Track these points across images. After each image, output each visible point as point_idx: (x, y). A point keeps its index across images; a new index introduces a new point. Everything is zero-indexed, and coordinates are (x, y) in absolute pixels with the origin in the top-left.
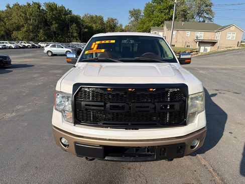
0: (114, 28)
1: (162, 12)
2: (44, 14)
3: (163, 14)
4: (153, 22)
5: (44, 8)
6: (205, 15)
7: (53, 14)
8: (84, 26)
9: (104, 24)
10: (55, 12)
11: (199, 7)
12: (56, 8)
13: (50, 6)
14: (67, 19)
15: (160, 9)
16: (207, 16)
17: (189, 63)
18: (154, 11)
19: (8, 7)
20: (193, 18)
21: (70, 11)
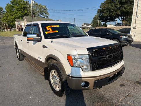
1: (19, 10)
3: (20, 12)
4: (14, 16)
6: (44, 14)
11: (41, 10)
15: (17, 9)
16: (45, 15)
18: (13, 9)
20: (38, 15)
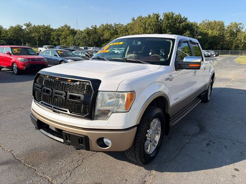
0: (236, 34)
2: (161, 23)
5: (162, 18)
7: (168, 23)
8: (199, 33)
9: (224, 30)
10: (170, 21)
12: (172, 17)
13: (167, 15)
14: (181, 27)
17: (198, 68)
19: (133, 20)
21: (186, 19)
